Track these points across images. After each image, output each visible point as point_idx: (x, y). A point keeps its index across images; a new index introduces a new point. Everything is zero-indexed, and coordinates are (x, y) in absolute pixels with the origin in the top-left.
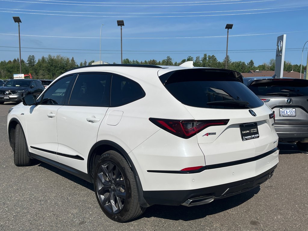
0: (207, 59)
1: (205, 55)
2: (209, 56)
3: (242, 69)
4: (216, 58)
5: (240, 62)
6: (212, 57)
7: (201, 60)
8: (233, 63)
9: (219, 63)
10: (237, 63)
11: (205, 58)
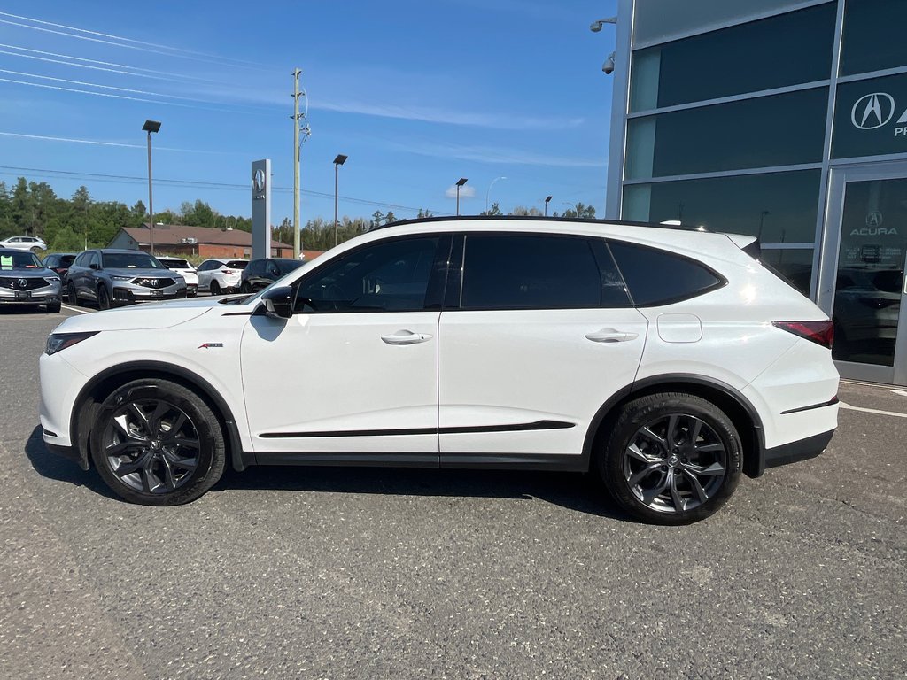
0: (28, 190)
1: (22, 181)
2: (33, 184)
3: (121, 218)
4: (51, 191)
5: (115, 203)
6: (40, 186)
7: (11, 192)
8: (98, 204)
9: (62, 202)
10: (108, 205)
11: (22, 188)
